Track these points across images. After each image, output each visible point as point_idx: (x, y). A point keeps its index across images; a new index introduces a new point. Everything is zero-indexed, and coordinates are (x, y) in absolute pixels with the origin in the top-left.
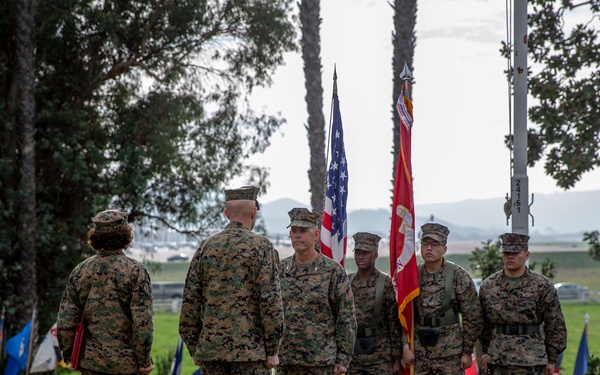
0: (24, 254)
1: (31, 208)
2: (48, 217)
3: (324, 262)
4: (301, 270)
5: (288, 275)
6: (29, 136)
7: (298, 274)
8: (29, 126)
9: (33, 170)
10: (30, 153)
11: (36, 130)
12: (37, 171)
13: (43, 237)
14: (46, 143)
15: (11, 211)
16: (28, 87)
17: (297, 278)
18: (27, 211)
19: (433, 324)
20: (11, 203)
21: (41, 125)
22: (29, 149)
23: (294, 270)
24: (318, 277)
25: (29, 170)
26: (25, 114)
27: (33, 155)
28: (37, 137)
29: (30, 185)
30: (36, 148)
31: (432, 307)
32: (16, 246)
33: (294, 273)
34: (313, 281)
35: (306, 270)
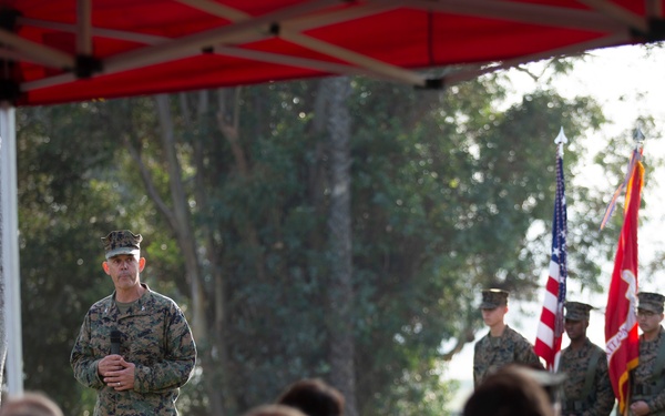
0: (336, 348)
1: (346, 279)
2: (368, 291)
3: (153, 300)
4: (124, 310)
5: (107, 319)
6: (341, 170)
7: (120, 317)
8: (340, 156)
9: (347, 221)
10: (341, 196)
11: (351, 161)
12: (354, 223)
13: (361, 323)
14: (366, 180)
15: (314, 283)
16: (339, 97)
17: (119, 322)
18: (338, 282)
19: (644, 392)
20: (314, 271)
21: (359, 152)
22: (341, 190)
23: (114, 312)
24: (147, 320)
25: (341, 222)
26: (335, 137)
27: (347, 198)
28: (353, 170)
29: (344, 243)
30: (353, 189)
31: (643, 376)
32: (323, 337)
33: (115, 316)
34: (140, 325)
35: (130, 310)
